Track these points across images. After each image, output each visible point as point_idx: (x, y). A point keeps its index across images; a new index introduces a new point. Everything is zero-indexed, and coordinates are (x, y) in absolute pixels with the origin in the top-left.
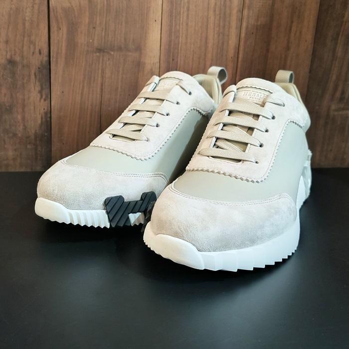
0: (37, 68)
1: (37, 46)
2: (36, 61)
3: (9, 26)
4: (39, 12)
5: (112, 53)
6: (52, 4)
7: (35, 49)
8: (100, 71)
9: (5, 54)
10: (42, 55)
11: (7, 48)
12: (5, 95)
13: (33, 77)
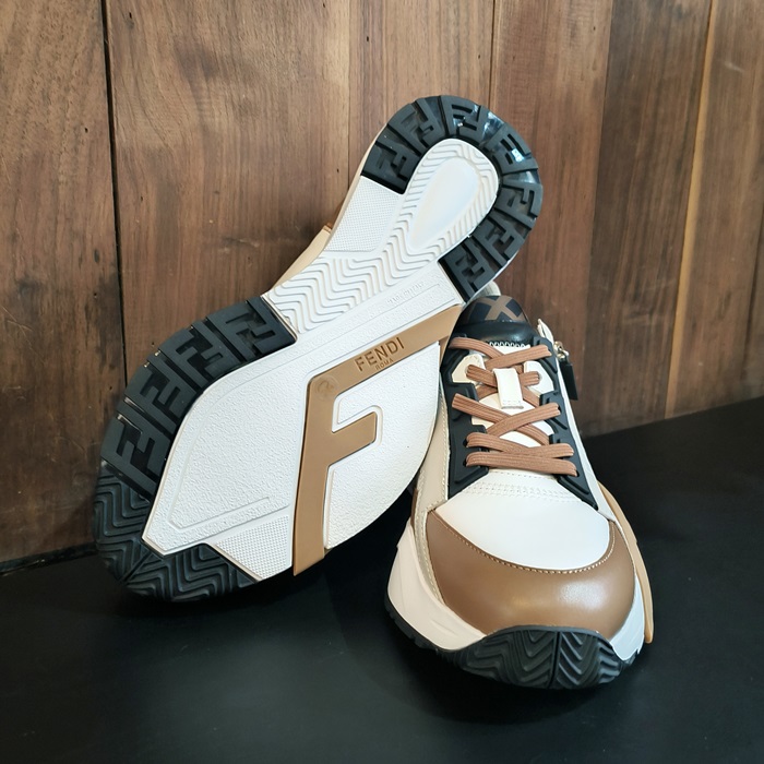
0: (92, 295)
1: (89, 244)
2: (87, 277)
3: (17, 200)
4: (91, 162)
5: (256, 245)
6: (121, 143)
7: (85, 249)
8: (233, 287)
9: (9, 266)
10: (101, 261)
11: (14, 252)
12: (13, 367)
13: (81, 315)
